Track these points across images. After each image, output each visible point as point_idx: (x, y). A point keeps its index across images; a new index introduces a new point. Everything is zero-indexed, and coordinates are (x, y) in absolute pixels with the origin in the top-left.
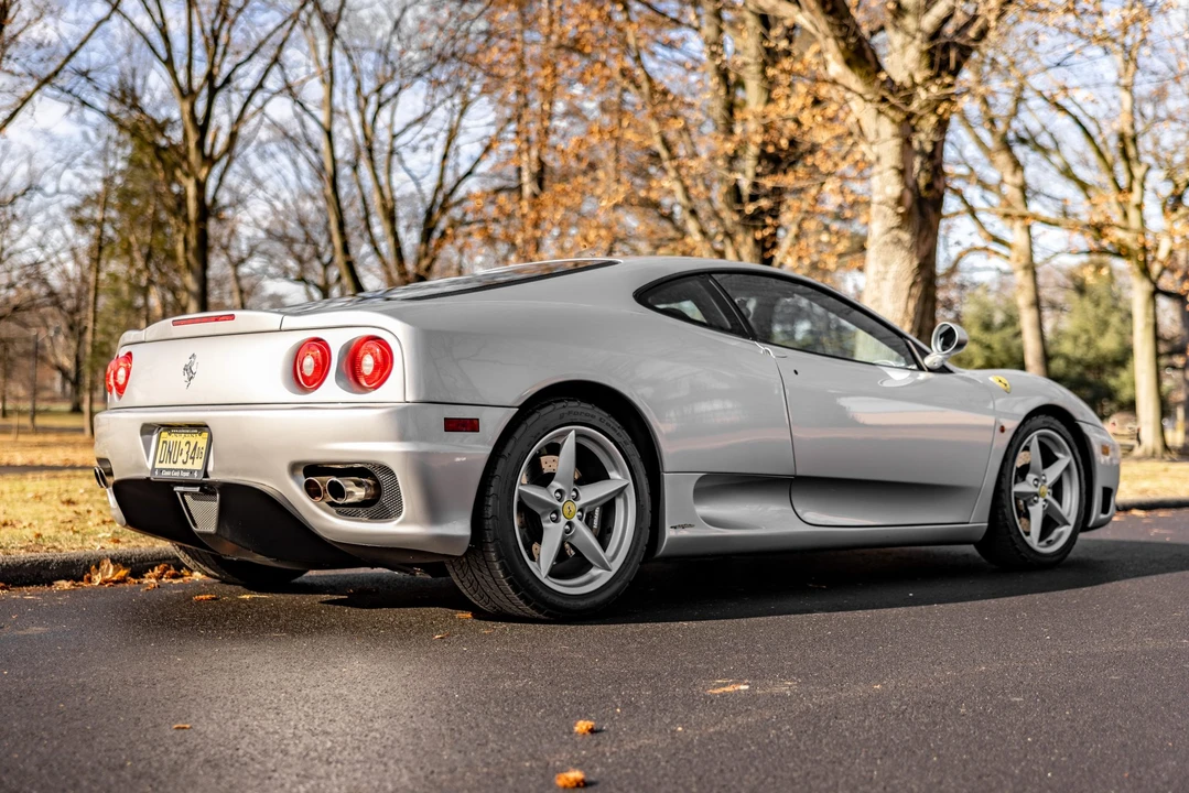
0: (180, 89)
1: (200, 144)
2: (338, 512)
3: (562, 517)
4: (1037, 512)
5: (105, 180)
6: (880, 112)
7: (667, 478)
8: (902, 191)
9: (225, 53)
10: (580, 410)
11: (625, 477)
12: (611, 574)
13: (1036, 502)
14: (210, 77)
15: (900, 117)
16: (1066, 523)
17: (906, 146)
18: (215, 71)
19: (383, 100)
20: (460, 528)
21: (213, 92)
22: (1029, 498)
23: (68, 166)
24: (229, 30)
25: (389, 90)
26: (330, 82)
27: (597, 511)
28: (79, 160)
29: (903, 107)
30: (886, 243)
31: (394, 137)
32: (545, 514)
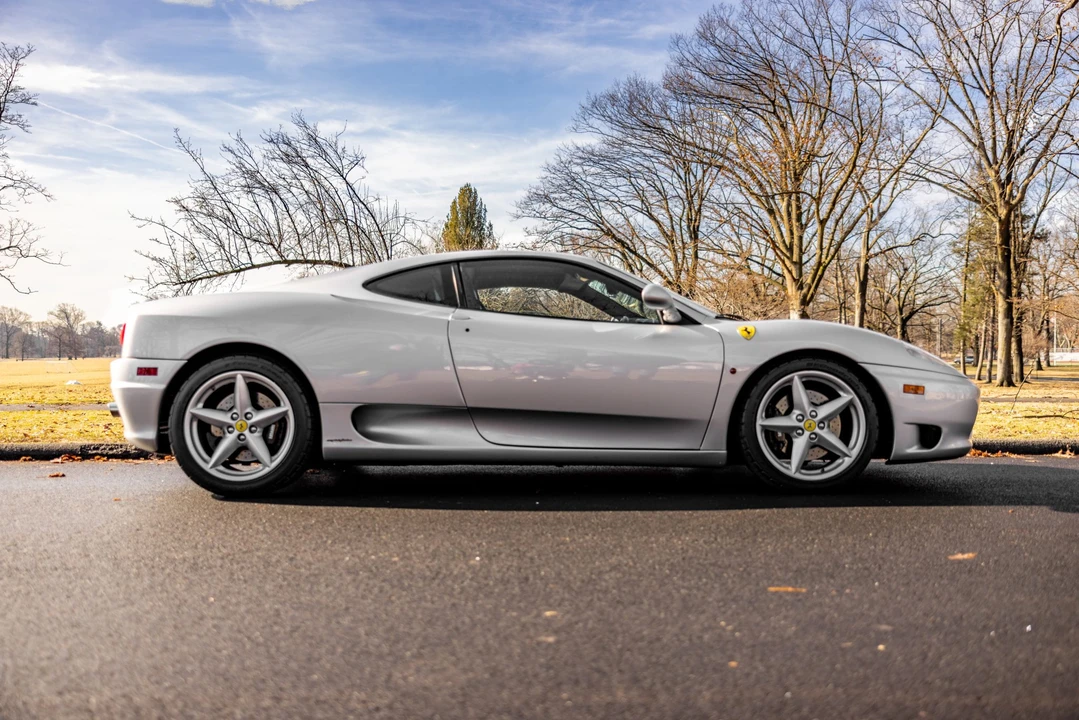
3: (235, 431)
4: (800, 445)
7: (323, 408)
9: (1021, 136)
10: (242, 360)
11: (287, 405)
12: (269, 469)
13: (801, 435)
16: (847, 455)
18: (1014, 147)
22: (793, 431)
27: (273, 428)
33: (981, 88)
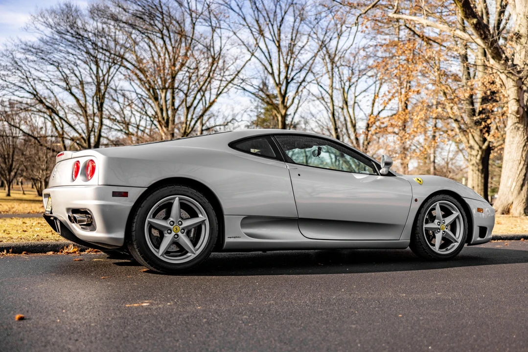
0: (276, 83)
1: (283, 102)
2: (82, 228)
3: (173, 232)
4: (439, 237)
5: (257, 116)
6: (507, 77)
7: (226, 218)
8: (518, 108)
9: (292, 70)
10: (180, 189)
11: (205, 217)
12: (195, 256)
13: (439, 232)
14: (286, 78)
15: (516, 79)
16: (457, 242)
17: (520, 90)
18: (288, 76)
19: (351, 84)
20: (120, 235)
21: (288, 83)
22: (436, 230)
23: (245, 111)
24: (294, 61)
25: (353, 80)
26: (332, 78)
27: (193, 230)
28: (248, 110)
29: (517, 75)
30: (512, 129)
31: (356, 97)
32: (165, 230)
33: (274, 41)
